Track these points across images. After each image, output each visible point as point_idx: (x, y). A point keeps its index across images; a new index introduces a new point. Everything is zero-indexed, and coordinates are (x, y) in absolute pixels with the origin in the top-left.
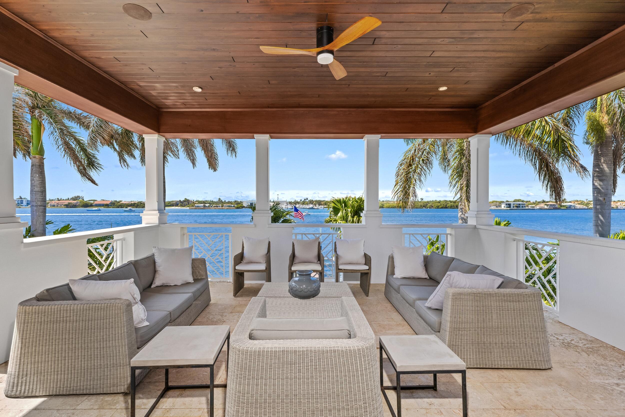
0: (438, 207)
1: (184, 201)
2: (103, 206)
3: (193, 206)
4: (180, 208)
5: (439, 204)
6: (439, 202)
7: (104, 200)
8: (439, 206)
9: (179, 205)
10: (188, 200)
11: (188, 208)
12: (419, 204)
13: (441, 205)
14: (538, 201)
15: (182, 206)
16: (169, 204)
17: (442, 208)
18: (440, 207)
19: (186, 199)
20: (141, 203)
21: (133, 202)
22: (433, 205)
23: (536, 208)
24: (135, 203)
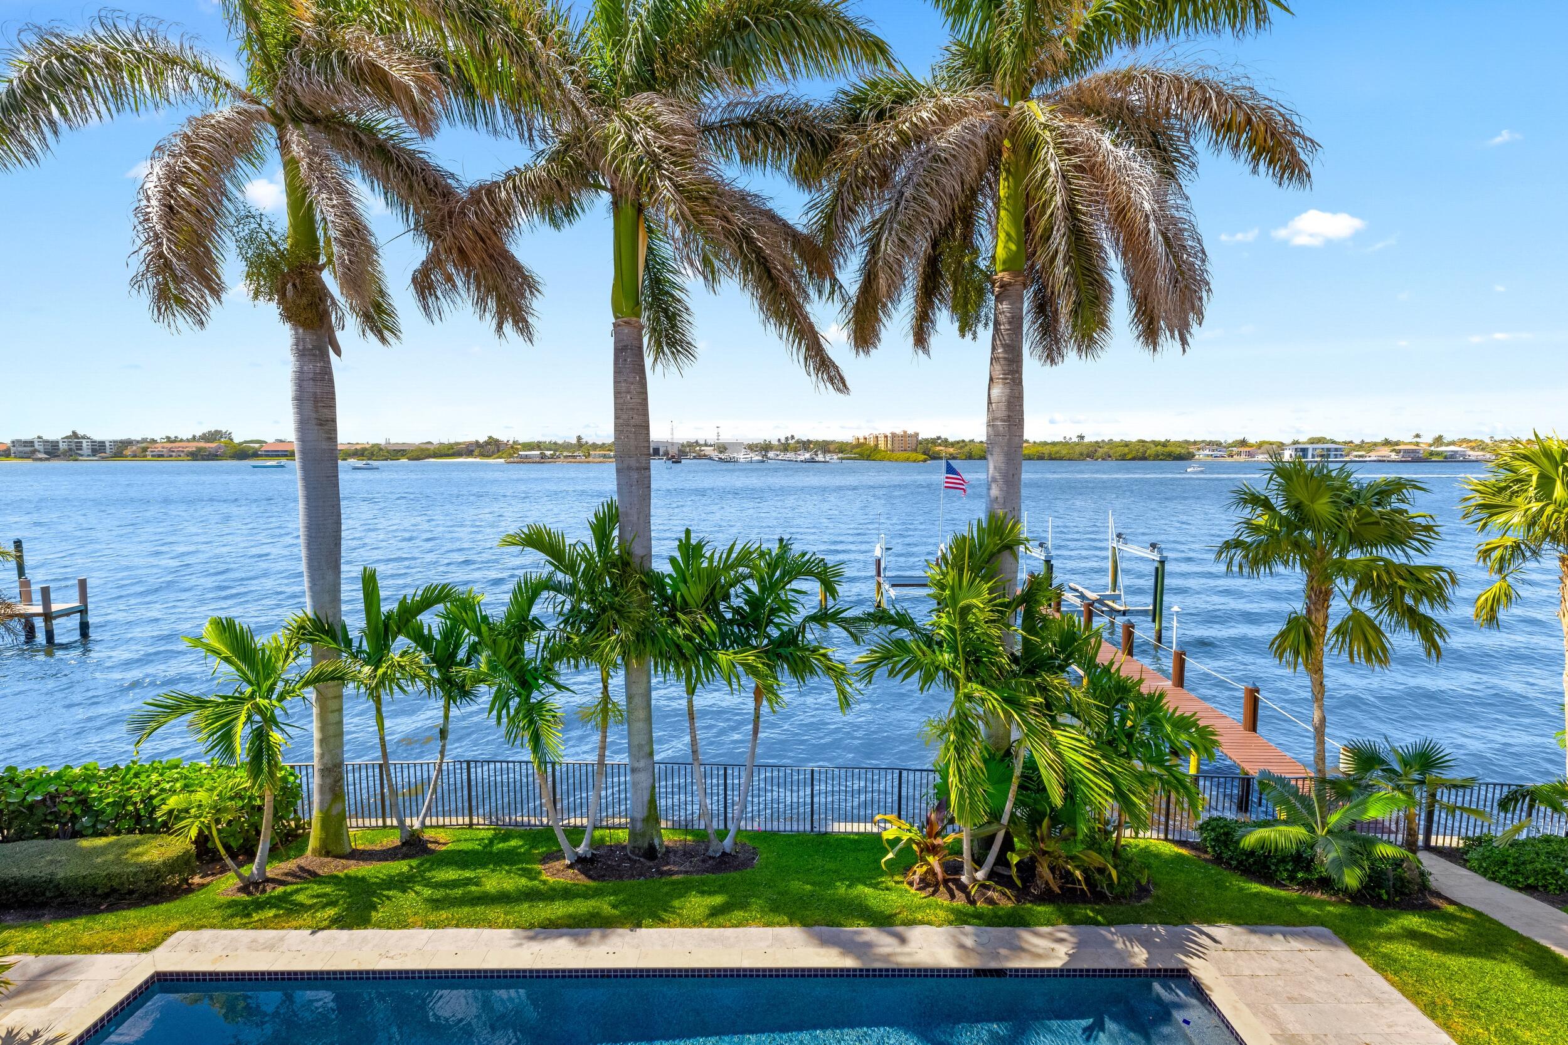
0: (1123, 458)
1: (487, 443)
2: (286, 456)
3: (511, 456)
4: (478, 460)
5: (1126, 450)
6: (1127, 444)
7: (281, 441)
8: (1125, 455)
9: (476, 453)
10: (497, 441)
11: (502, 460)
12: (1078, 449)
13: (1131, 451)
14: (1373, 439)
15: (482, 455)
16: (451, 451)
17: (1133, 459)
18: (1130, 456)
19: (490, 437)
20: (381, 449)
21: (358, 447)
22: (1111, 452)
23: (1368, 459)
24: (364, 450)
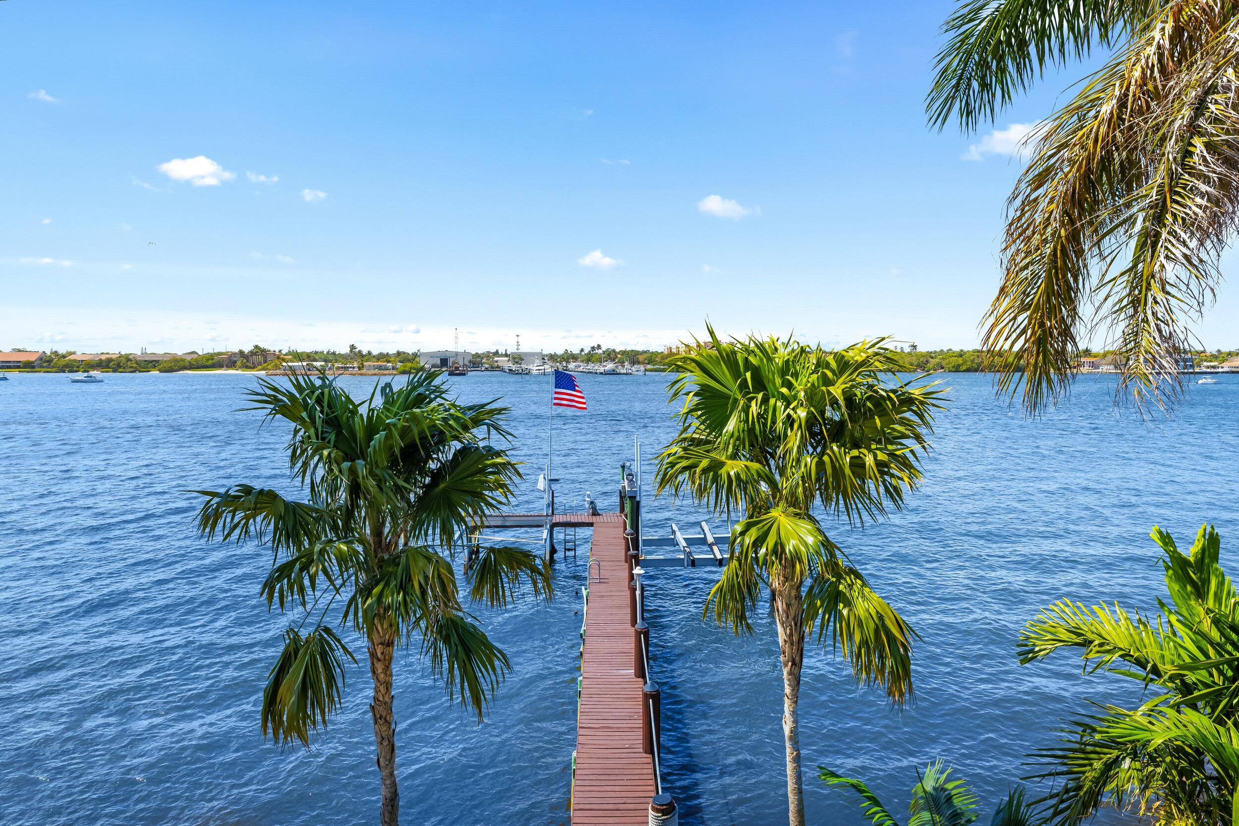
0: (957, 369)
1: (252, 353)
2: (19, 367)
3: (277, 367)
4: (239, 372)
5: (960, 361)
6: (961, 354)
7: (19, 351)
8: (959, 366)
9: (239, 364)
10: (264, 351)
11: (264, 372)
12: (907, 360)
13: (965, 362)
14: (1225, 349)
15: (246, 367)
16: (210, 362)
17: (968, 370)
18: (964, 368)
19: (256, 347)
20: (129, 360)
21: (103, 357)
22: (944, 363)
23: (1220, 370)
24: (110, 360)
